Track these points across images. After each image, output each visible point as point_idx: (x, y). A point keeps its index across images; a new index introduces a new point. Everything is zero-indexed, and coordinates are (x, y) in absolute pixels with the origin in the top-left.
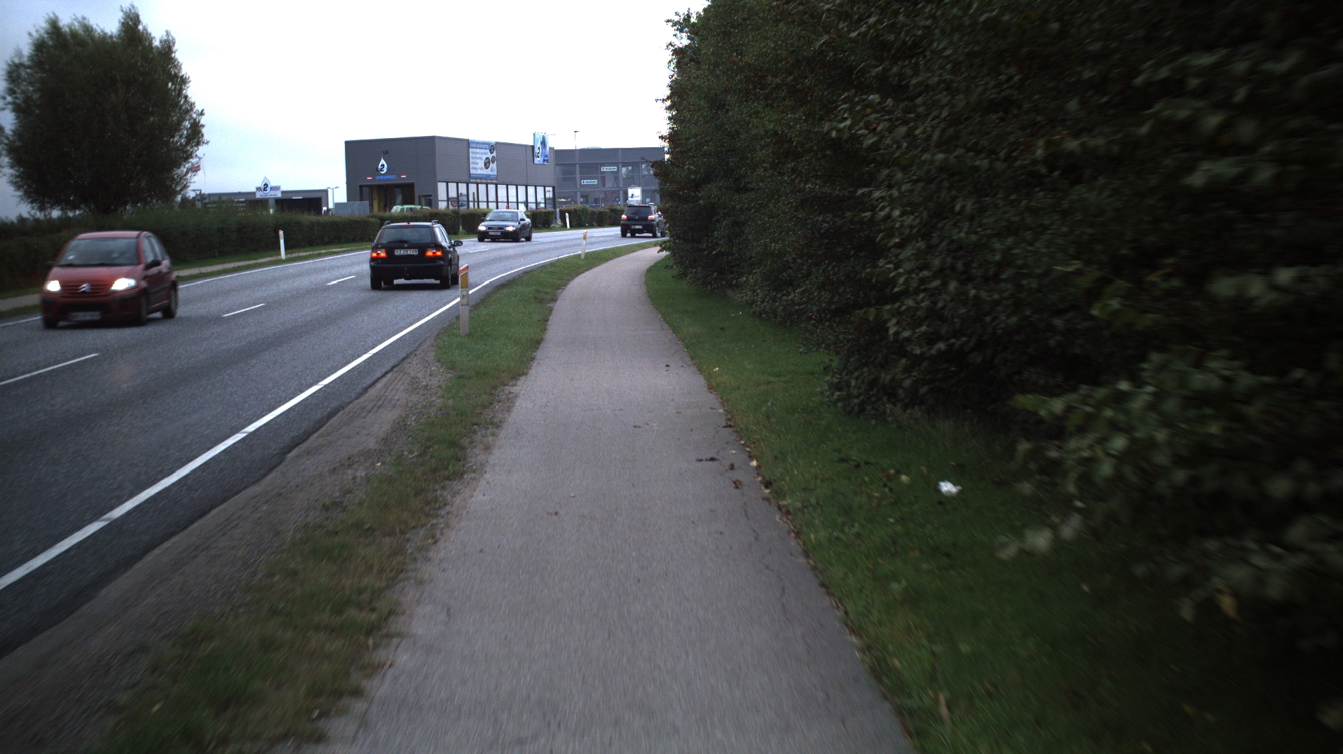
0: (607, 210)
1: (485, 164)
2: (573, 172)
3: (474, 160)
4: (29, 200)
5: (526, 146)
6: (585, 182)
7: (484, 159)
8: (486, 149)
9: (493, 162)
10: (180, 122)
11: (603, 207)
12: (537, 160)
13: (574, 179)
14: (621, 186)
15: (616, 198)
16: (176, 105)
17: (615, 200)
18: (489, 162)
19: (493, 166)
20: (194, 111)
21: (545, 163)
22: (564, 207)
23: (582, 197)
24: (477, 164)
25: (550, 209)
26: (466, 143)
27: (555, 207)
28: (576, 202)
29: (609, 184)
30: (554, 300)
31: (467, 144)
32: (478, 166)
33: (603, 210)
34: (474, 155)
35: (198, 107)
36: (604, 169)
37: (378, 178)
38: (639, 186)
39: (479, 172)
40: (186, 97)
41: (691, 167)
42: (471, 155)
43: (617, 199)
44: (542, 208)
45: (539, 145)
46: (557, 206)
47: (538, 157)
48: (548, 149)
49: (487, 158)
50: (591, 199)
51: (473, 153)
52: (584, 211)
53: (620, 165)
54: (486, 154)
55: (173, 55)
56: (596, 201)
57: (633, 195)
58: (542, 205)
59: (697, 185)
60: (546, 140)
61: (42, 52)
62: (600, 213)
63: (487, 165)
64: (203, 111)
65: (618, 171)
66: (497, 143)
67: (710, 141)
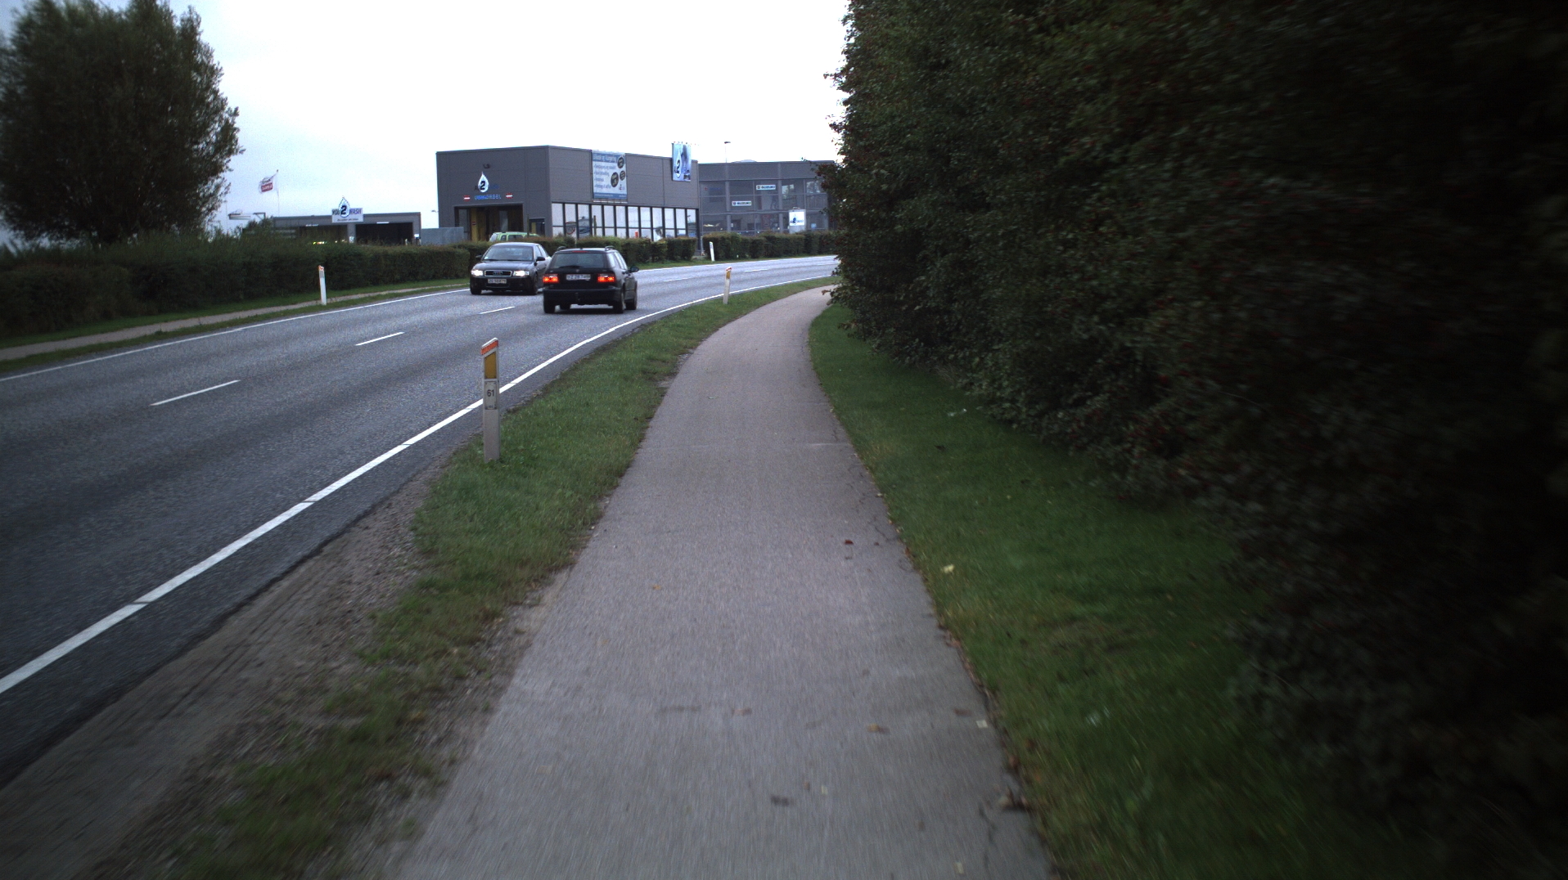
0: (763, 238)
1: (612, 181)
2: (722, 192)
3: (598, 176)
4: (12, 226)
5: (662, 159)
6: (736, 203)
7: (611, 174)
8: (613, 162)
9: (622, 179)
10: (206, 125)
11: (758, 234)
12: (677, 176)
13: (723, 200)
14: (781, 208)
15: (775, 222)
16: (202, 101)
17: (773, 226)
18: (617, 178)
19: (623, 183)
20: (227, 109)
21: (686, 180)
22: (711, 234)
23: (732, 221)
24: (602, 180)
25: (692, 236)
26: (588, 154)
27: (698, 235)
28: (725, 229)
29: (767, 206)
30: (672, 374)
31: (587, 157)
32: (603, 183)
33: (757, 238)
34: (597, 170)
35: (231, 105)
36: (760, 187)
37: (477, 198)
38: (803, 208)
39: (605, 191)
40: (215, 92)
41: (882, 171)
42: (594, 169)
43: (776, 225)
44: (682, 235)
45: (679, 157)
46: (702, 232)
47: (678, 172)
48: (690, 162)
49: (615, 174)
50: (744, 224)
51: (597, 167)
52: (734, 239)
53: (780, 183)
54: (613, 168)
55: (198, 37)
56: (751, 226)
57: (795, 219)
58: (683, 232)
59: (891, 201)
60: (688, 152)
61: (28, 34)
62: (754, 242)
63: (614, 182)
64: (236, 109)
65: (777, 189)
66: (627, 155)
67: (915, 127)
